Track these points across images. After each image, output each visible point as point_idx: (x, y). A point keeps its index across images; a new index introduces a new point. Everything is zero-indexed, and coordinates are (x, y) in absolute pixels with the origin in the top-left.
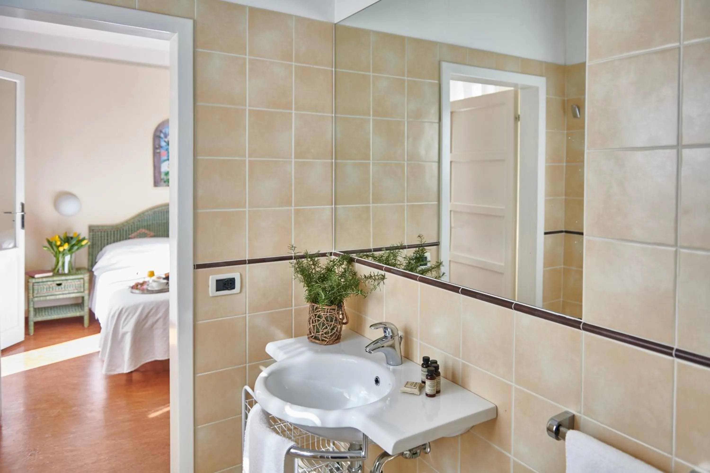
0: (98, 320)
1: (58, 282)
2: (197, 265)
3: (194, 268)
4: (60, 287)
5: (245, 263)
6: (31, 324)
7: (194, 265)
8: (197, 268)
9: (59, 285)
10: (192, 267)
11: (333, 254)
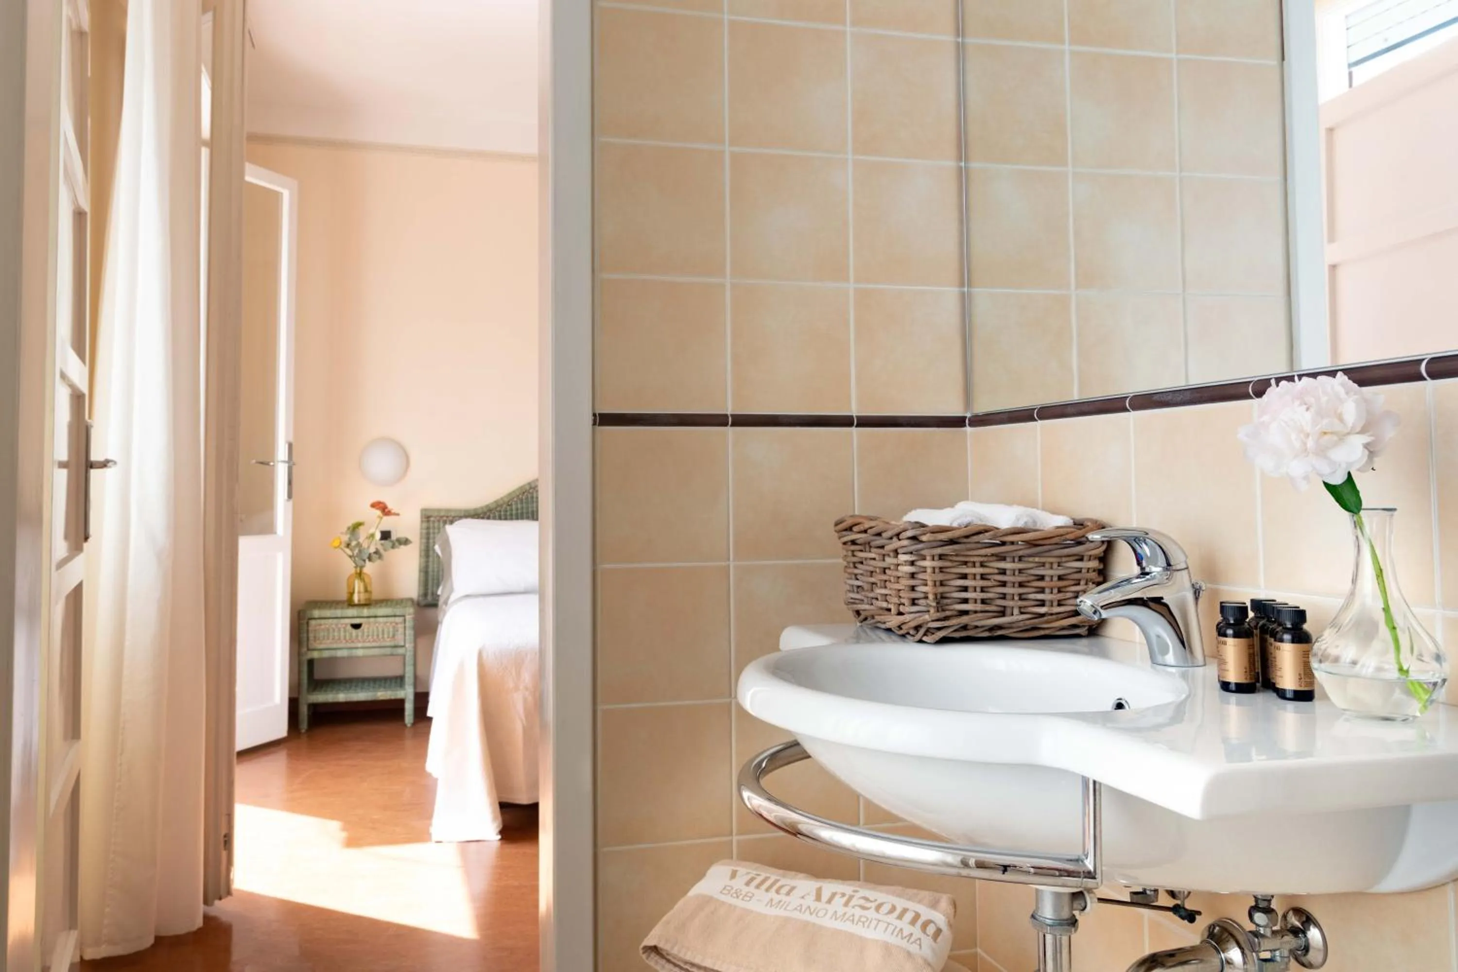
0: (430, 719)
1: (357, 621)
2: (600, 415)
3: (594, 424)
4: (359, 631)
5: (725, 424)
6: (304, 711)
7: (594, 415)
8: (601, 424)
9: (357, 626)
10: (589, 419)
11: (967, 421)
